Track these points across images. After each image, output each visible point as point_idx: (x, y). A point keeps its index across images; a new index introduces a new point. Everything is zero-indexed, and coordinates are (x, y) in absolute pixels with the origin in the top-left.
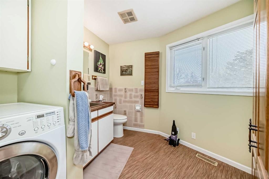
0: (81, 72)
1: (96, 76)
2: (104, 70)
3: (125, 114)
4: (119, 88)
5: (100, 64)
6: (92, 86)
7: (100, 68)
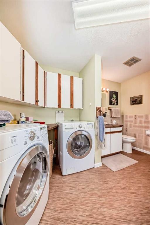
0: (100, 107)
1: (111, 108)
2: (117, 103)
3: (135, 137)
4: (129, 115)
5: (114, 99)
6: (108, 115)
7: (113, 102)
